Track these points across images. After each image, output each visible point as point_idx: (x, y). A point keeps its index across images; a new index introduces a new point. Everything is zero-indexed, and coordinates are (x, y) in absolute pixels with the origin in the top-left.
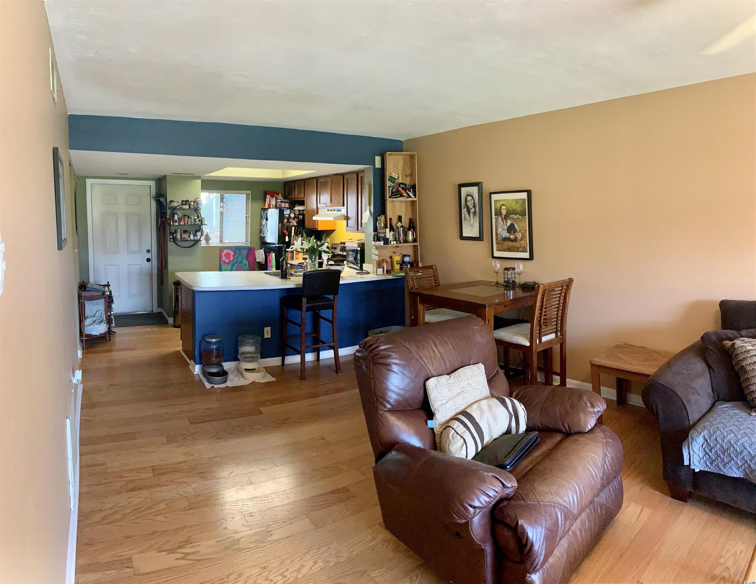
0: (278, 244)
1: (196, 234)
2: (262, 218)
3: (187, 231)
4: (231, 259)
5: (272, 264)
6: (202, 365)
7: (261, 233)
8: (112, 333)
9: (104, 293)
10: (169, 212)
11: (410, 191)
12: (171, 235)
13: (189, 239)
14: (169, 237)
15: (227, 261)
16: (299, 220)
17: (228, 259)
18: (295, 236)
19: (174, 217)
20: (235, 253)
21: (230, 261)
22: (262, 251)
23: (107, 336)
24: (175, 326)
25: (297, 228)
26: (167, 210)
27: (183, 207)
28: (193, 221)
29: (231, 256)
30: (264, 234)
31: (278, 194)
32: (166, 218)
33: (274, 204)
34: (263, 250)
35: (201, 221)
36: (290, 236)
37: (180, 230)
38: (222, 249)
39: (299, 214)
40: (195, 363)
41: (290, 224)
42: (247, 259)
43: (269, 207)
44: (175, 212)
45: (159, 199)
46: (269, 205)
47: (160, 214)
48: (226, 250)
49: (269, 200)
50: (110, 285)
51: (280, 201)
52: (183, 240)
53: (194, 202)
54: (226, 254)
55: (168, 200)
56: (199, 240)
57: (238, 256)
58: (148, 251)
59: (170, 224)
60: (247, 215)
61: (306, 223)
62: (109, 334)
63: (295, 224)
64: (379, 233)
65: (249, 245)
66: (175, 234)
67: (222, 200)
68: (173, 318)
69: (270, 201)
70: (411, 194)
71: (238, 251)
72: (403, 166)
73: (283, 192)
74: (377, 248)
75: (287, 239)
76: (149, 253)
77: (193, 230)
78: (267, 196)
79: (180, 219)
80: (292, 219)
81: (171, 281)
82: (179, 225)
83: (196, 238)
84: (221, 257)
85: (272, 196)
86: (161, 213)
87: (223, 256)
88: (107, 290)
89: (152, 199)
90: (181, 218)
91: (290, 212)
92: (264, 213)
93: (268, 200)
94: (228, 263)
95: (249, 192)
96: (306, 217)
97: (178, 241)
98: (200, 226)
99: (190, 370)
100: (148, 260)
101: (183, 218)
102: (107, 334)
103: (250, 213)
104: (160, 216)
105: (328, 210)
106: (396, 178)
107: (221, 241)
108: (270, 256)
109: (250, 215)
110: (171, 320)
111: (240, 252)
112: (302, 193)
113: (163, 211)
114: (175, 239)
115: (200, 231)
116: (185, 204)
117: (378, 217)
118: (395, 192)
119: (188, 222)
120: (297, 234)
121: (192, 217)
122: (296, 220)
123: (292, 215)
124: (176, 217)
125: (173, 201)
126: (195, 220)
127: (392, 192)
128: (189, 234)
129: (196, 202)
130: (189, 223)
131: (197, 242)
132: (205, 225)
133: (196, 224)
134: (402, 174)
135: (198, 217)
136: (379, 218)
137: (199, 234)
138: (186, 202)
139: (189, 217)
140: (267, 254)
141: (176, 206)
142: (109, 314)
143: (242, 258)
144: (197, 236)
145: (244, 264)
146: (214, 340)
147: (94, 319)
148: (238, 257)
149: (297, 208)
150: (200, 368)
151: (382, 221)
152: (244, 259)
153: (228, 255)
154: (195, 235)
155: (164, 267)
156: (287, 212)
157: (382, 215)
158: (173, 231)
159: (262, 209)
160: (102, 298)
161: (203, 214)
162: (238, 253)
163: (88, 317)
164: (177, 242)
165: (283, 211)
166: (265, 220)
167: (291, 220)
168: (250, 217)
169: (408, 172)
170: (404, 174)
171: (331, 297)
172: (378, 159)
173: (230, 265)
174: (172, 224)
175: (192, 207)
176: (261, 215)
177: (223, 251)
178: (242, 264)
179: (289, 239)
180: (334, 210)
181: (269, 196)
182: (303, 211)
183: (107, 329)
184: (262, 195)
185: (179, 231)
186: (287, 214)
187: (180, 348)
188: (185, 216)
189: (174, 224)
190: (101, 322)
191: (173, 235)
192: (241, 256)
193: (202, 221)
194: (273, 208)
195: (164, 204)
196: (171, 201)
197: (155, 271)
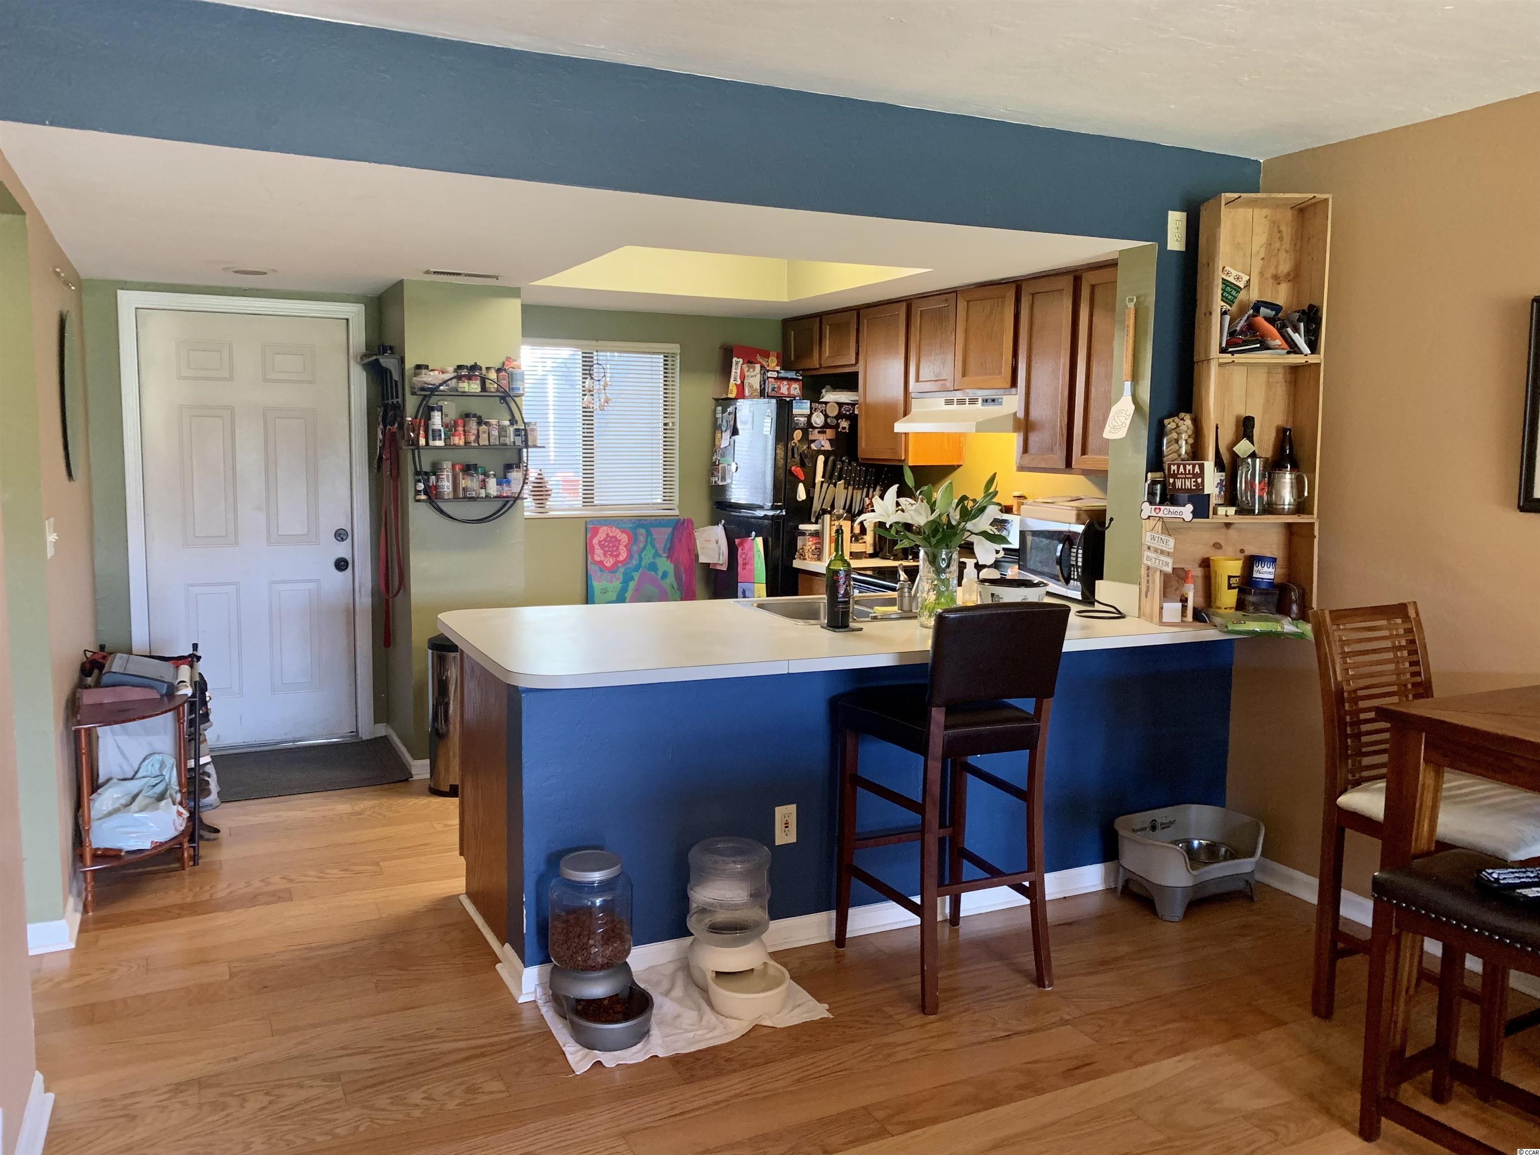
0: (774, 508)
1: (505, 477)
2: (716, 427)
3: (475, 467)
4: (621, 558)
5: (752, 571)
6: (548, 967)
7: (713, 475)
8: (206, 834)
9: (171, 690)
10: (411, 404)
11: (1296, 330)
12: (419, 481)
13: (483, 495)
14: (412, 486)
15: (609, 562)
16: (838, 433)
17: (611, 555)
18: (825, 485)
19: (429, 418)
20: (633, 539)
21: (617, 562)
22: (718, 532)
23: (186, 845)
24: (436, 792)
25: (832, 458)
26: (404, 395)
27: (461, 385)
28: (495, 433)
29: (621, 547)
30: (724, 478)
31: (766, 355)
32: (401, 426)
33: (757, 386)
34: (721, 526)
35: (524, 434)
36: (810, 486)
37: (450, 466)
38: (591, 527)
39: (840, 416)
40: (521, 956)
41: (809, 447)
42: (670, 557)
43: (741, 395)
44: (432, 402)
45: (377, 360)
46: (741, 388)
47: (380, 411)
48: (605, 528)
49: (739, 371)
50: (199, 658)
51: (775, 375)
52: (461, 496)
53: (499, 371)
54: (605, 540)
55: (409, 364)
56: (518, 498)
57: (645, 548)
58: (340, 535)
59: (415, 443)
60: (667, 421)
61: (862, 444)
62: (192, 840)
63: (827, 446)
64: (1175, 476)
65: (676, 512)
66: (433, 479)
67: (588, 371)
68: (427, 761)
69: (743, 377)
70: (1300, 340)
71: (643, 531)
72: (1269, 244)
73: (780, 350)
74: (1168, 528)
75: (802, 495)
76: (343, 540)
77: (493, 463)
78: (735, 359)
79: (452, 429)
80: (817, 430)
81: (420, 636)
82: (448, 446)
83: (506, 491)
84: (588, 549)
85: (750, 362)
86: (386, 406)
87: (597, 547)
88: (187, 679)
89: (352, 362)
90: (456, 422)
91: (811, 408)
92: (723, 412)
93: (736, 371)
94: (613, 569)
95: (675, 348)
96: (861, 423)
97: (448, 500)
98: (520, 451)
99: (500, 984)
100: (341, 565)
101: (460, 422)
102: (186, 839)
103: (677, 411)
104: (380, 419)
105: (949, 402)
106: (1242, 285)
107: (588, 499)
108: (746, 545)
109: (677, 420)
110: (420, 769)
111: (649, 533)
112: (848, 348)
113: (390, 402)
114: (433, 496)
115: (518, 467)
116: (469, 378)
117: (1166, 421)
118: (1242, 332)
119: (478, 436)
120: (831, 477)
121: (493, 422)
122: (830, 433)
123: (818, 419)
124: (437, 420)
125: (427, 367)
126: (502, 430)
127: (1232, 334)
128: (481, 477)
129: (505, 370)
130: (484, 441)
131: (509, 503)
132: (535, 446)
133: (506, 445)
134: (1261, 274)
135: (513, 421)
136: (1170, 424)
137: (515, 476)
138: (471, 371)
139: (480, 423)
140: (737, 541)
141: (437, 382)
142: (191, 763)
143: (657, 555)
144: (508, 482)
145: (660, 573)
146: (596, 876)
147: (133, 786)
148: (642, 551)
149: (831, 397)
150: (540, 975)
151: (1184, 436)
152: (661, 556)
153: (611, 545)
154: (503, 480)
155: (396, 588)
156: (801, 409)
157: (1182, 415)
158: (426, 468)
159: (717, 400)
160: (166, 712)
161: (528, 410)
162: (641, 538)
163: (108, 780)
164: (444, 506)
165: (790, 404)
166: (727, 435)
167: (814, 435)
168: (677, 427)
169: (1285, 267)
170: (1271, 271)
171: (1027, 705)
172: (1176, 221)
173: (620, 575)
174: (422, 442)
175: (492, 387)
176: (716, 419)
177: (595, 532)
178: (656, 572)
179: (808, 493)
180: (973, 401)
181: (741, 360)
182: (853, 405)
183: (181, 824)
184: (716, 357)
185: (447, 465)
186: (801, 415)
187: (457, 885)
188: (467, 415)
189: (431, 443)
190: (161, 797)
191: (426, 482)
192: (653, 546)
193: (526, 435)
194: (751, 397)
195: (396, 376)
196: (419, 367)
197: (365, 601)
